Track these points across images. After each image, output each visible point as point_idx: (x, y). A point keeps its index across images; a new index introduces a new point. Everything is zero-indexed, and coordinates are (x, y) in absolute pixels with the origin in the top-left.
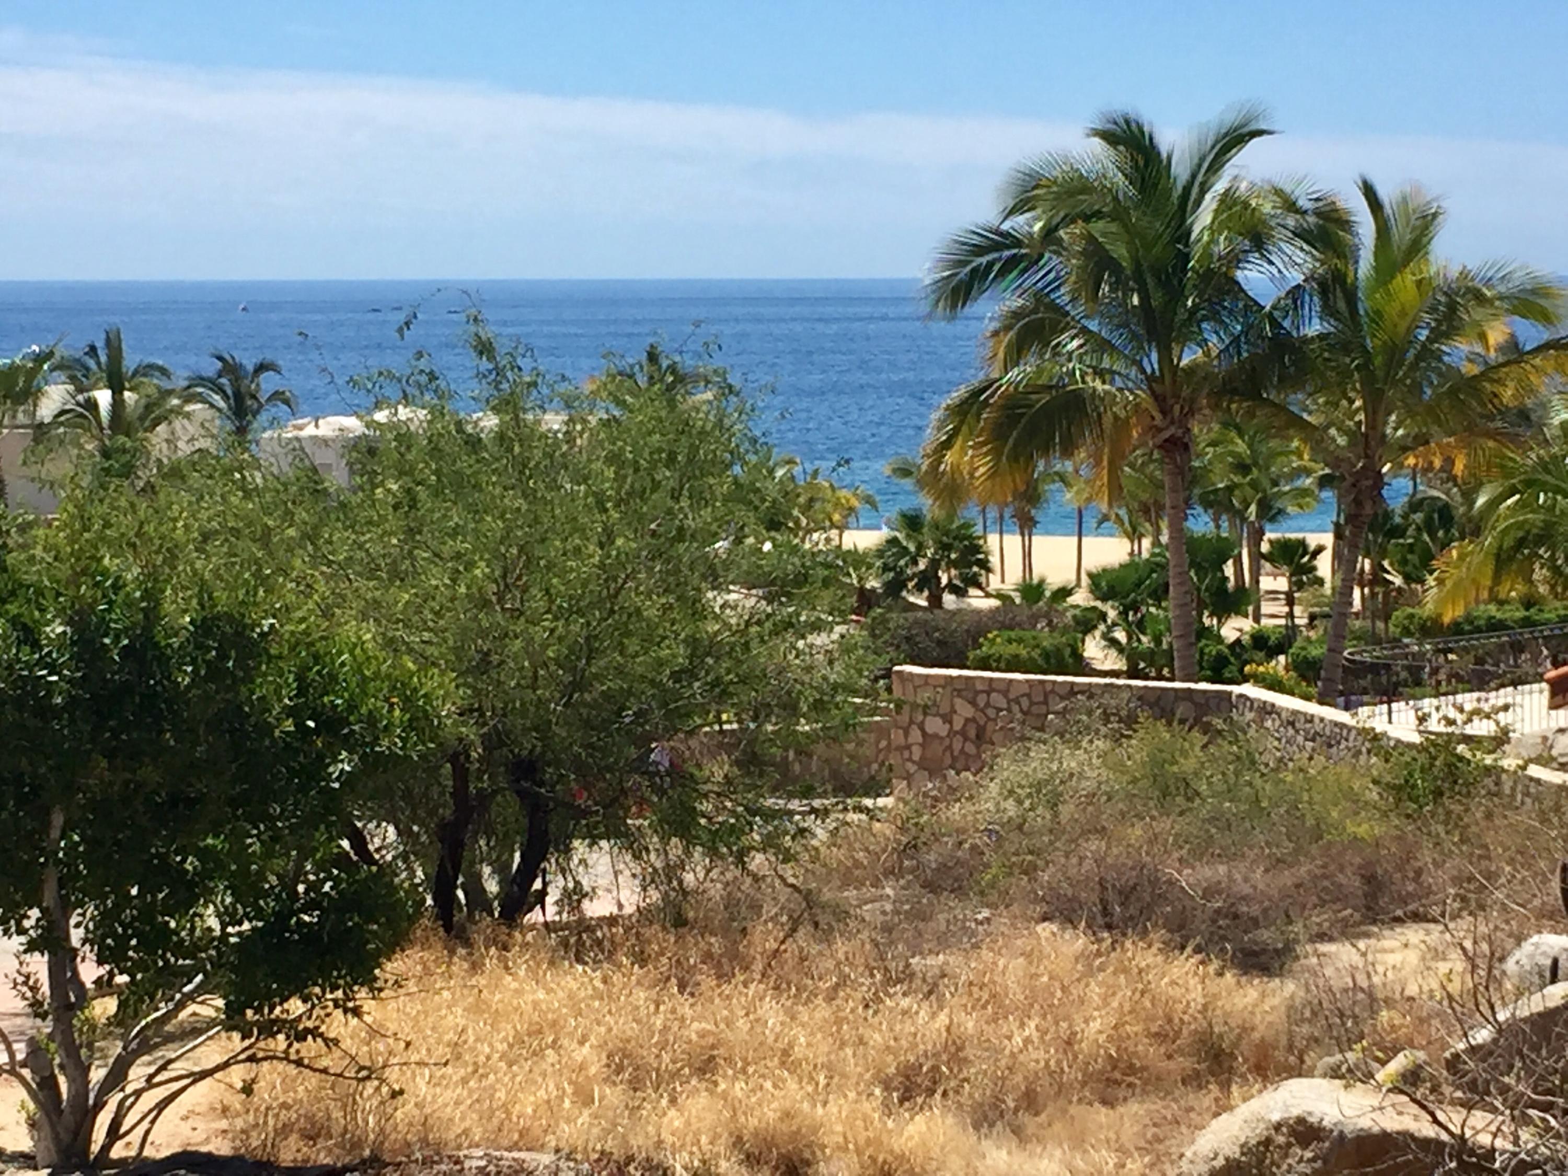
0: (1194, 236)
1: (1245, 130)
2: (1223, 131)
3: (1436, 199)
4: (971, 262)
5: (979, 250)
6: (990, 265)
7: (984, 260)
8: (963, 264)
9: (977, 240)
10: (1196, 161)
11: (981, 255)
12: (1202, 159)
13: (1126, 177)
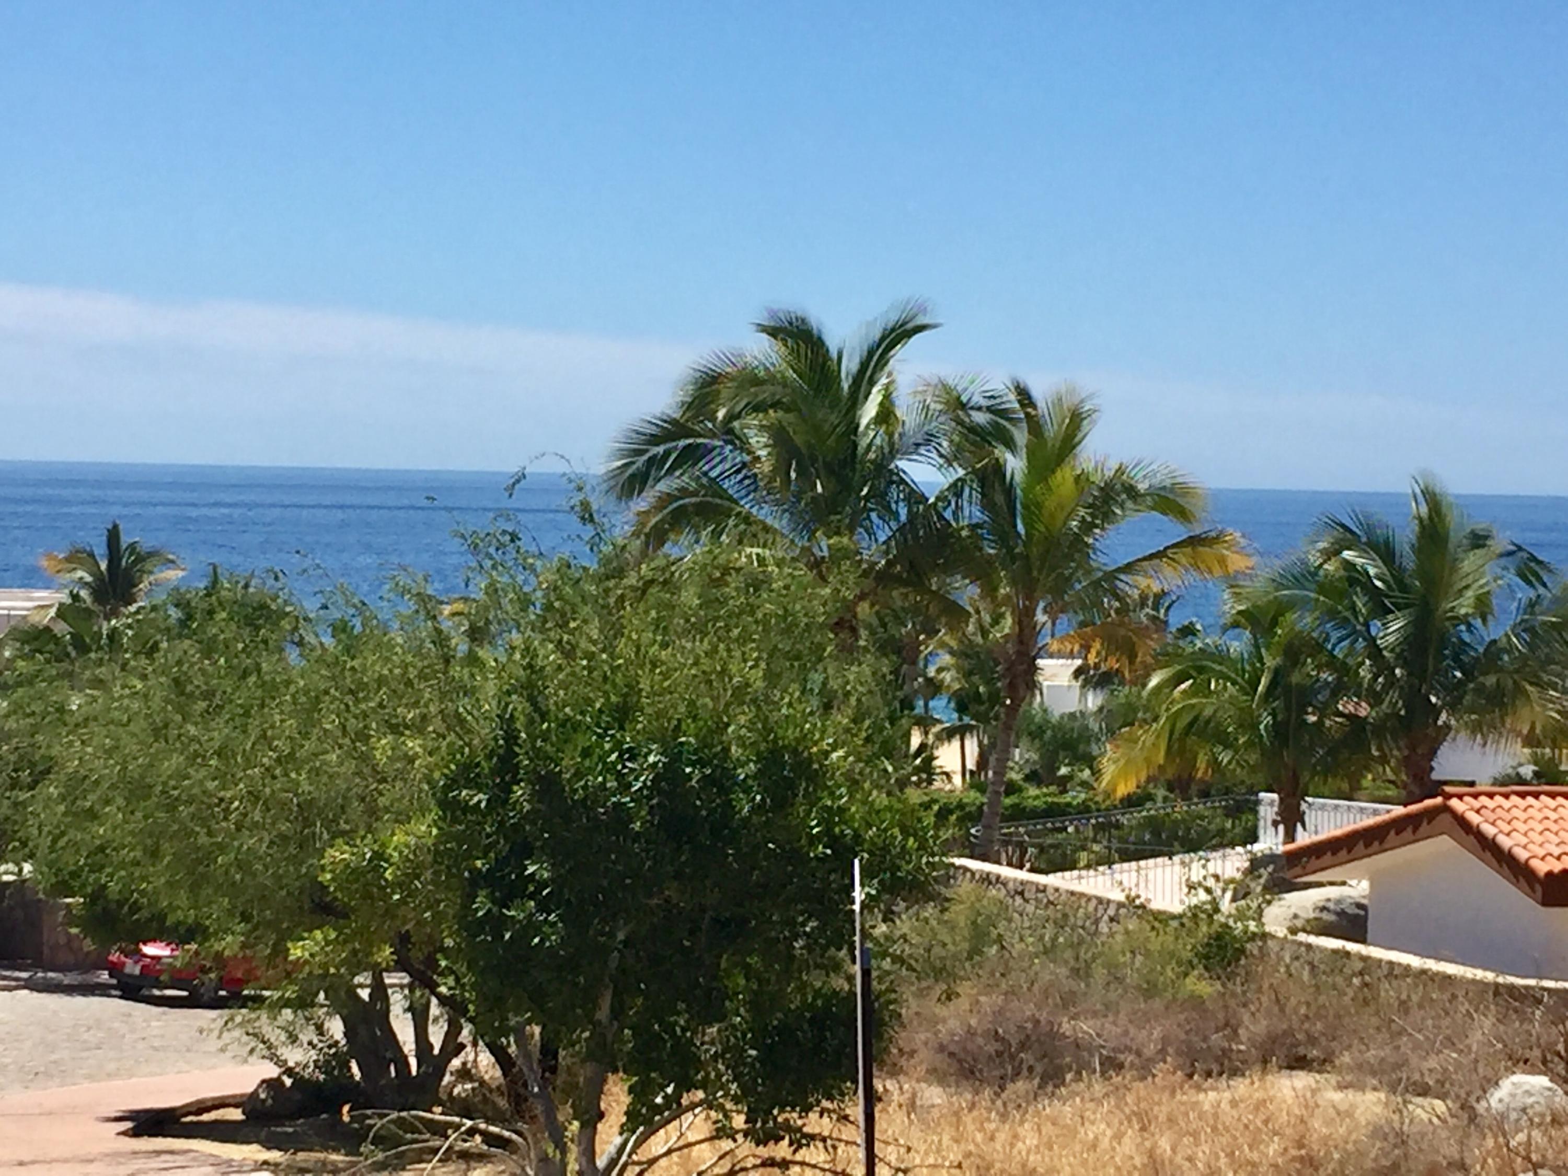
0: (862, 428)
1: (910, 326)
2: (890, 326)
3: (1090, 397)
4: (647, 451)
5: (654, 440)
6: (667, 454)
7: (660, 449)
8: (639, 453)
9: (654, 430)
10: (865, 354)
11: (657, 445)
12: (871, 353)
13: (795, 371)
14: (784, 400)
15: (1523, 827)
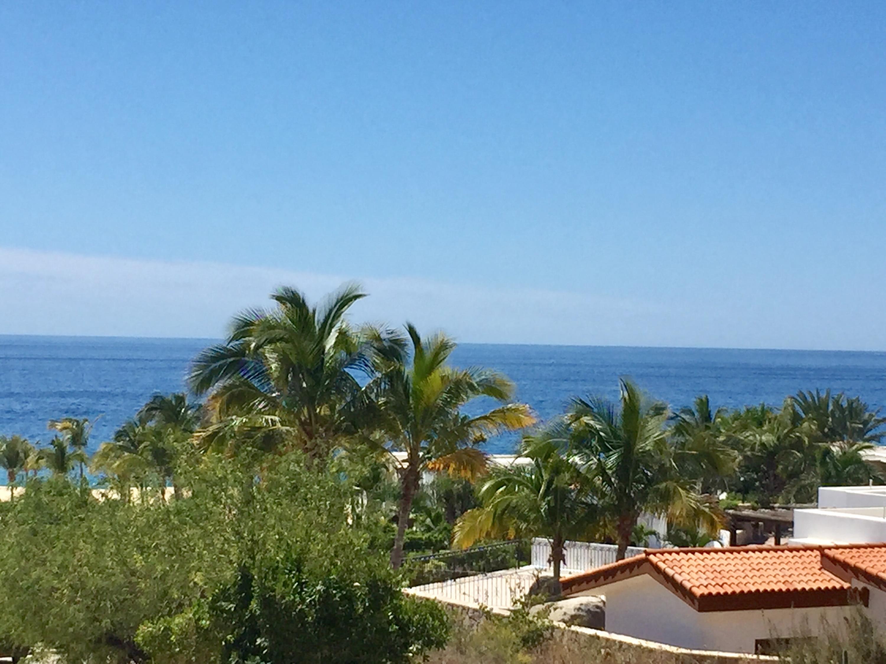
0: (327, 350)
4: (210, 366)
5: (215, 359)
6: (221, 367)
8: (206, 367)
9: (214, 354)
10: (328, 311)
11: (216, 362)
12: (331, 311)
13: (290, 320)
14: (285, 337)
15: (687, 571)
